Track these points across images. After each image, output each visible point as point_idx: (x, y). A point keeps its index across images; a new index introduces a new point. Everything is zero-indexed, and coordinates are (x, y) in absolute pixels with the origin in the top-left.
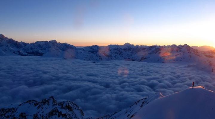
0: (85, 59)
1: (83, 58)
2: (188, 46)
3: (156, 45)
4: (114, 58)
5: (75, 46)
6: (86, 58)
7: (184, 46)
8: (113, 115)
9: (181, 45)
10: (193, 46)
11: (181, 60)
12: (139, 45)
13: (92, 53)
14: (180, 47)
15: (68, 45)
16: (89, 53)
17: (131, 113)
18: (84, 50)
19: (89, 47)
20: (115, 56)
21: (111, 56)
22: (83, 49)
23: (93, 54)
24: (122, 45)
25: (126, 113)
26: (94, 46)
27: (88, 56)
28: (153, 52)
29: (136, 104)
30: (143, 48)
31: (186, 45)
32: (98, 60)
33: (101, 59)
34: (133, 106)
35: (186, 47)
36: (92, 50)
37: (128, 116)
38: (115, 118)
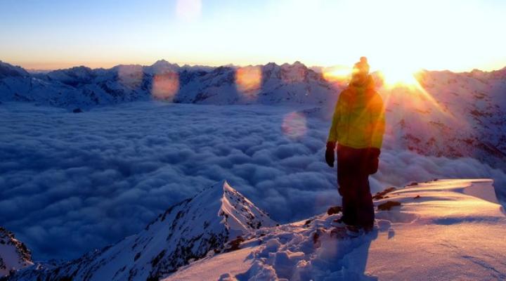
0: (53, 101)
1: (47, 100)
2: (304, 67)
3: (231, 64)
4: (129, 97)
5: (25, 68)
6: (55, 99)
7: (293, 66)
8: (100, 254)
9: (286, 64)
10: (313, 67)
11: (288, 99)
12: (192, 65)
13: (71, 87)
14: (286, 69)
15: (7, 67)
16: (64, 87)
17: (145, 247)
18: (50, 79)
19: (63, 71)
20: (131, 94)
21: (122, 93)
22: (47, 75)
23: (75, 89)
24: (149, 65)
25: (133, 247)
26: (77, 67)
27: (60, 94)
28: (226, 81)
29: (163, 219)
30: (199, 72)
31: (298, 62)
32: (87, 104)
33: (96, 100)
34: (155, 223)
35: (299, 68)
36: (72, 79)
37: (135, 259)
38: (104, 264)
